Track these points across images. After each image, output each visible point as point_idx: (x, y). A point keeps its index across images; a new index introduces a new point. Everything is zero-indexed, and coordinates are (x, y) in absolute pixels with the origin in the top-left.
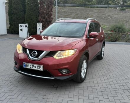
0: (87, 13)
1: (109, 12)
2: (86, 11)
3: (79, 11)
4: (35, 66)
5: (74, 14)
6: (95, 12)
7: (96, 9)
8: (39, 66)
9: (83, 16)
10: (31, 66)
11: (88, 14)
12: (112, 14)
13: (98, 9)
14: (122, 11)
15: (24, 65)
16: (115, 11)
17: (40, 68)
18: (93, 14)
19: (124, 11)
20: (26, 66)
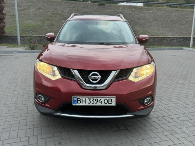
0: (55, 7)
1: (85, 7)
2: (52, 5)
3: (41, 4)
4: (99, 99)
5: (34, 9)
6: (66, 6)
7: (66, 3)
8: (108, 99)
9: (49, 12)
10: (91, 100)
11: (56, 9)
12: (90, 11)
13: (69, 3)
14: (101, 6)
15: (75, 101)
16: (93, 6)
17: (110, 102)
18: (64, 9)
19: (103, 7)
20: (79, 102)
